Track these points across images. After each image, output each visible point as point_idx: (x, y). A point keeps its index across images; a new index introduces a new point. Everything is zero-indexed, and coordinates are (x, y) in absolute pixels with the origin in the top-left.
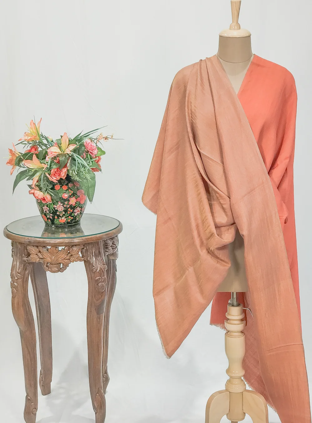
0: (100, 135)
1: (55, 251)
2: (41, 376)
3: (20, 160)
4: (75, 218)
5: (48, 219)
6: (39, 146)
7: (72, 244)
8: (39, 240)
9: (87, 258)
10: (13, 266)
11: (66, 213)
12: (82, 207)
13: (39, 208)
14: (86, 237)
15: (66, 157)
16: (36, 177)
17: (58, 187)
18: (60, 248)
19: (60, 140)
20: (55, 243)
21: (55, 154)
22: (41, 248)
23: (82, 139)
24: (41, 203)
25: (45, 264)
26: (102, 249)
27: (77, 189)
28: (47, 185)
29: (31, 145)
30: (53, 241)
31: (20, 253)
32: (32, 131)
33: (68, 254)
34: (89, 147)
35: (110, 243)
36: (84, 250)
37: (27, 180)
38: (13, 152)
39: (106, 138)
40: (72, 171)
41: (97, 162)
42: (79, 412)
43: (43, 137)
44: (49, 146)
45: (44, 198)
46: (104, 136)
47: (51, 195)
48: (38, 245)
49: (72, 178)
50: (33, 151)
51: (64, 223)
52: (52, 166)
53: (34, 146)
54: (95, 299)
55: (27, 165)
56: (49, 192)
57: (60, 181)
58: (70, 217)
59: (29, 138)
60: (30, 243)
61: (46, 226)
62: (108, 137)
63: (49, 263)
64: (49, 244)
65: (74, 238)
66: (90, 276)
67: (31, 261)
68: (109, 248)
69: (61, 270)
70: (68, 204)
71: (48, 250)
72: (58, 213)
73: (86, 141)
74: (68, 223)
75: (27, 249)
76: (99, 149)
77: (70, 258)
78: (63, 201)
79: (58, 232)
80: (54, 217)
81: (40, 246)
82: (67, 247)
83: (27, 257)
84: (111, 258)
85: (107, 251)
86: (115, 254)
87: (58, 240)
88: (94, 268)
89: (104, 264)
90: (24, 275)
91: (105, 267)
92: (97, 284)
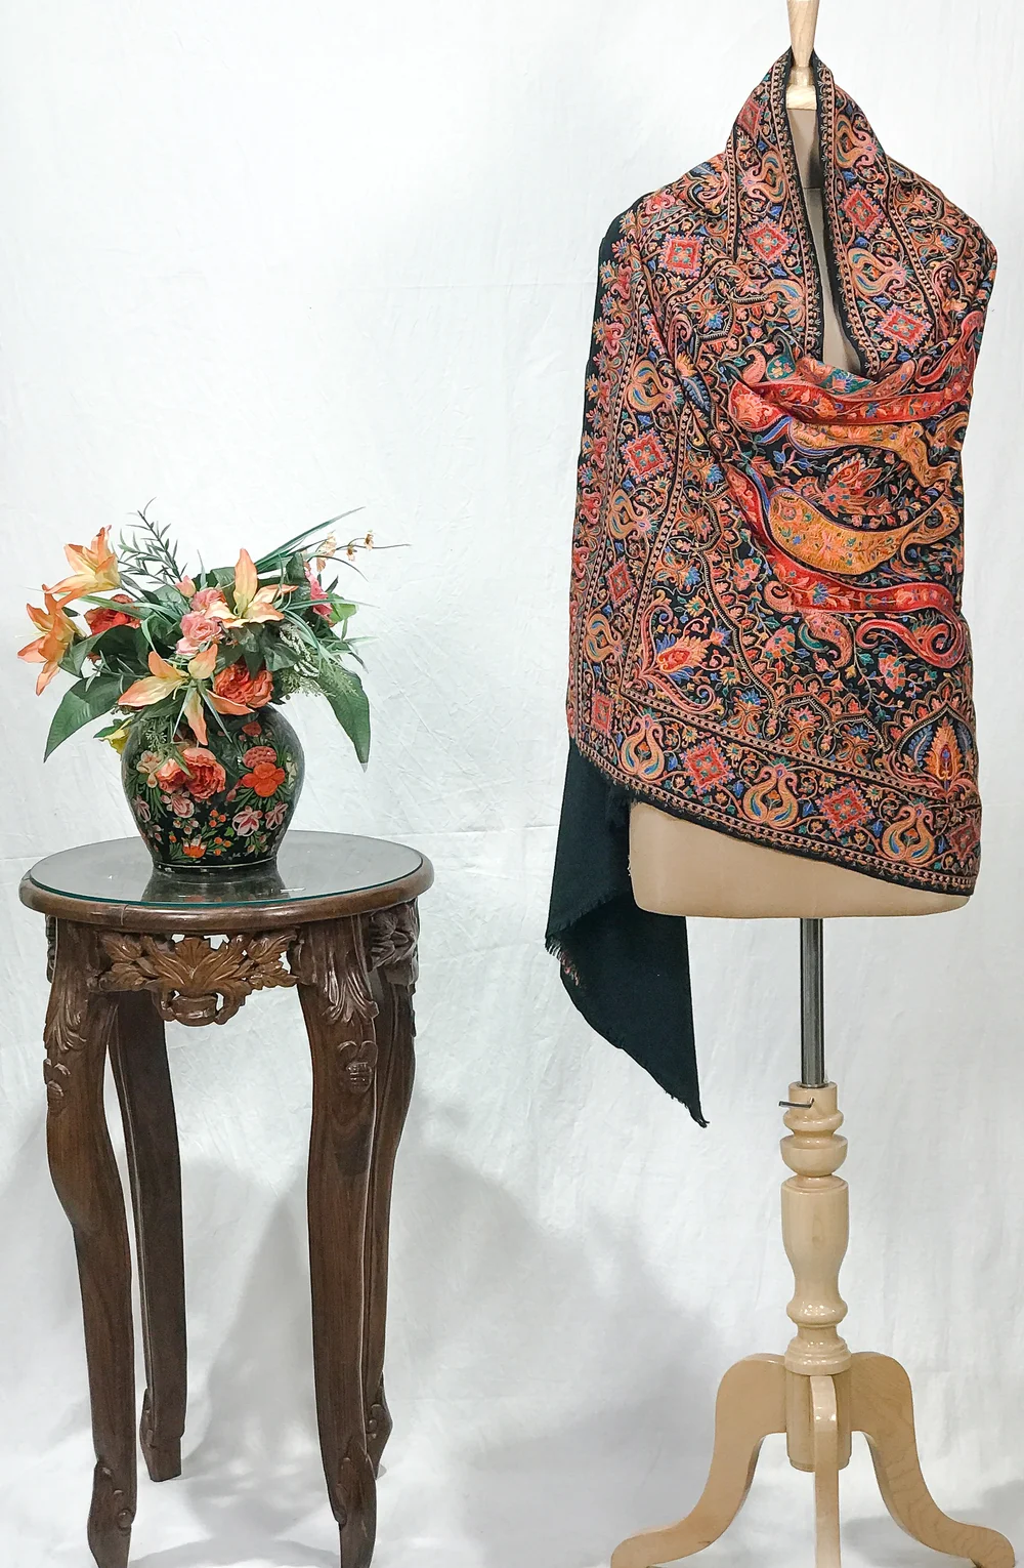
1: (199, 950)
2: (148, 1411)
7: (258, 926)
8: (143, 913)
9: (311, 977)
10: (53, 1004)
14: (307, 903)
18: (216, 941)
20: (194, 924)
22: (149, 941)
25: (165, 997)
26: (362, 945)
31: (75, 960)
33: (243, 961)
35: (388, 925)
36: (298, 950)
48: (144, 931)
54: (335, 1121)
60: (111, 925)
64: (178, 925)
65: (265, 905)
66: (318, 1039)
67: (113, 989)
68: (386, 944)
69: (220, 1018)
71: (173, 948)
75: (100, 945)
77: (251, 974)
81: (145, 934)
82: (240, 938)
83: (102, 974)
84: (394, 979)
85: (377, 954)
86: (406, 968)
87: (208, 912)
88: (332, 1008)
89: (367, 998)
90: (90, 1037)
91: (370, 1008)
92: (342, 1067)
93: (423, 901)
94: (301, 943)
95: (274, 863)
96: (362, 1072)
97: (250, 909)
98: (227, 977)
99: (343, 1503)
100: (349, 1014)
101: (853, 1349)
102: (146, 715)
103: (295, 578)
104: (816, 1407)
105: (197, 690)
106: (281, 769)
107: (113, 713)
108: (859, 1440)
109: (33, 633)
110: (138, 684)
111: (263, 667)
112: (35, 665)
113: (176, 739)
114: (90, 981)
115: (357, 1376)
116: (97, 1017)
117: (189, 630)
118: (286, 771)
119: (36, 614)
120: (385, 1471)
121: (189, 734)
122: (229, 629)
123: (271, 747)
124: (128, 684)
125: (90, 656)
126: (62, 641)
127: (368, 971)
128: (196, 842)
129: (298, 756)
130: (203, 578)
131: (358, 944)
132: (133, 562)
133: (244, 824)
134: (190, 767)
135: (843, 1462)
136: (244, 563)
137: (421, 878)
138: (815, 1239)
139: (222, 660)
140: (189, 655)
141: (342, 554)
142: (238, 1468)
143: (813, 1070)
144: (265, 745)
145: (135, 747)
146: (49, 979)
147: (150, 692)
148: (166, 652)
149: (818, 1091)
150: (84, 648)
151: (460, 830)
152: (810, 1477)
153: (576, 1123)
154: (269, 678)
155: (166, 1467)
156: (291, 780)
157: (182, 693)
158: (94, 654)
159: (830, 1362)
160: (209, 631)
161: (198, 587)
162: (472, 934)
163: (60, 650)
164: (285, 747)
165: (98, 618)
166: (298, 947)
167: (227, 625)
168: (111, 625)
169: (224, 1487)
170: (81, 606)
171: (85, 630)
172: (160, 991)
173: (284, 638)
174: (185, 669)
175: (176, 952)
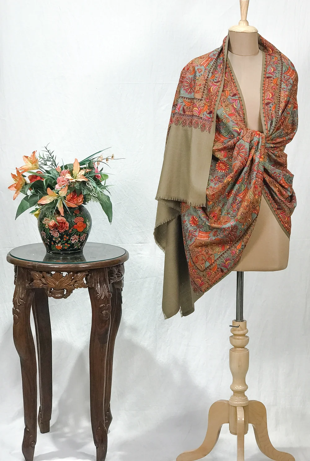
1: (59, 276)
2: (40, 413)
7: (77, 270)
9: (92, 285)
10: (16, 292)
14: (92, 263)
20: (58, 269)
22: (45, 273)
25: (49, 290)
31: (23, 279)
33: (72, 280)
35: (115, 270)
54: (98, 328)
60: (33, 268)
64: (53, 269)
66: (94, 304)
67: (34, 287)
68: (115, 276)
69: (65, 297)
71: (51, 275)
75: (30, 274)
77: (75, 284)
81: (44, 271)
82: (71, 273)
83: (31, 283)
84: (117, 286)
85: (112, 279)
86: (120, 283)
87: (63, 265)
88: (98, 295)
89: (108, 292)
90: (26, 301)
91: (110, 295)
92: (101, 312)
93: (126, 264)
94: (90, 275)
95: (82, 251)
96: (107, 314)
97: (75, 265)
98: (67, 285)
99: (98, 441)
100: (103, 297)
101: (249, 399)
102: (45, 207)
103: (91, 167)
104: (238, 416)
105: (61, 200)
106: (85, 224)
107: (35, 206)
108: (251, 427)
109: (13, 182)
110: (44, 198)
111: (81, 193)
112: (13, 191)
113: (55, 214)
114: (27, 285)
115: (103, 404)
116: (29, 295)
117: (59, 182)
118: (86, 224)
119: (14, 176)
120: (110, 432)
121: (58, 212)
122: (71, 182)
123: (82, 217)
124: (41, 197)
125: (29, 189)
126: (22, 184)
127: (109, 283)
128: (59, 245)
129: (90, 220)
130: (63, 167)
131: (106, 276)
132: (43, 162)
133: (74, 240)
134: (58, 222)
135: (246, 432)
136: (76, 163)
137: (125, 257)
138: (239, 366)
139: (69, 191)
140: (59, 189)
141: (105, 161)
142: (66, 430)
143: (240, 316)
144: (81, 216)
145: (42, 216)
146: (15, 284)
147: (47, 200)
148: (52, 189)
149: (241, 323)
150: (28, 187)
151: (137, 243)
152: (235, 437)
153: (169, 330)
154: (82, 197)
155: (46, 429)
156: (88, 227)
157: (57, 200)
158: (31, 188)
159: (243, 403)
160: (65, 182)
161: (62, 169)
162: (139, 274)
163: (21, 187)
164: (86, 217)
165: (32, 178)
166: (88, 277)
167: (71, 181)
168: (36, 180)
169: (62, 435)
170: (27, 174)
171: (28, 181)
172: (48, 288)
173: (87, 185)
174: (58, 193)
175: (52, 277)
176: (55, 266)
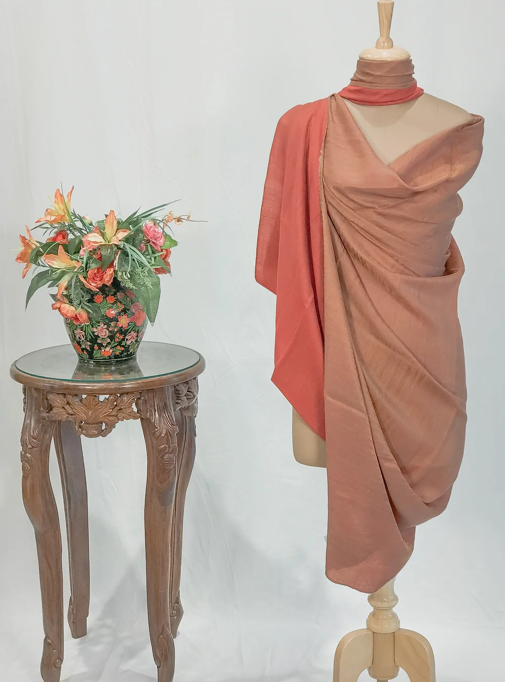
0: (170, 215)
1: (94, 402)
2: (71, 606)
3: (38, 254)
4: (127, 349)
5: (83, 350)
6: (69, 232)
7: (121, 391)
8: (67, 385)
9: (146, 414)
10: (25, 426)
11: (112, 341)
12: (138, 330)
13: (68, 332)
14: (144, 380)
15: (112, 249)
16: (64, 282)
17: (99, 298)
18: (102, 398)
19: (103, 221)
20: (92, 390)
21: (94, 244)
22: (69, 398)
23: (139, 221)
24: (72, 323)
25: (77, 424)
26: (171, 399)
27: (132, 300)
28: (81, 296)
29: (56, 230)
30: (89, 386)
31: (36, 405)
32: (57, 207)
33: (115, 407)
34: (151, 234)
35: (183, 389)
36: (141, 402)
37: (49, 287)
38: (27, 241)
39: (179, 220)
40: (122, 273)
41: (164, 259)
42: (131, 665)
43: (76, 217)
44: (86, 233)
45: (76, 316)
46: (176, 215)
47: (88, 313)
48: (67, 391)
49: (122, 285)
50: (60, 240)
51: (109, 357)
52: (89, 264)
53: (61, 231)
54: (158, 482)
55: (49, 262)
56: (85, 307)
57: (103, 289)
58: (119, 347)
59: (53, 218)
60: (52, 390)
61: (80, 362)
62: (182, 217)
63: (83, 423)
64: (84, 391)
65: (125, 381)
66: (150, 444)
67: (54, 419)
68: (182, 398)
69: (103, 433)
70: (116, 326)
71: (81, 401)
72: (99, 341)
73: (147, 223)
74: (116, 357)
75: (47, 399)
76: (166, 236)
77: (118, 413)
78: (108, 320)
79: (99, 372)
80: (92, 348)
81: (70, 394)
82: (113, 397)
83: (49, 411)
84: (187, 413)
85: (178, 403)
86: (192, 409)
87: (98, 385)
88: (156, 430)
89: (173, 424)
90: (42, 441)
91: (175, 429)
92: (161, 456)
93: (200, 378)
94: (142, 398)
95: (135, 359)
96: (170, 460)
97: (118, 383)
98: (107, 415)
100: (164, 433)
114: (43, 415)
116: (45, 432)
127: (175, 410)
131: (169, 399)
155: (80, 631)
166: (140, 400)
172: (75, 420)
175: (82, 403)
176: (87, 387)
